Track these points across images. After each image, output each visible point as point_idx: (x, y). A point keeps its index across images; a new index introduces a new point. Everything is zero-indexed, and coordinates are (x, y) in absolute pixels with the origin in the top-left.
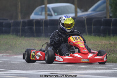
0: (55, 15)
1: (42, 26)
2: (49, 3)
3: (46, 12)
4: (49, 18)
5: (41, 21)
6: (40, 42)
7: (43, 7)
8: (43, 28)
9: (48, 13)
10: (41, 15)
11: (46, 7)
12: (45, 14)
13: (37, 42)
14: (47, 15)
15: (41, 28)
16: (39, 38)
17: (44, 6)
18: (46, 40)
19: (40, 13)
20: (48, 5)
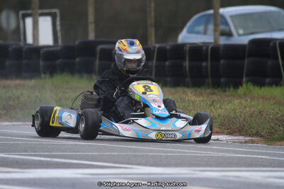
0: (239, 35)
1: (206, 60)
2: (224, 5)
3: (216, 25)
4: (223, 41)
5: (204, 48)
6: (201, 99)
7: (210, 15)
8: (207, 64)
9: (222, 27)
10: (205, 33)
11: (216, 13)
12: (215, 30)
13: (193, 98)
14: (218, 33)
15: (204, 64)
16: (199, 90)
17: (211, 12)
18: (214, 94)
19: (201, 28)
20: (222, 11)
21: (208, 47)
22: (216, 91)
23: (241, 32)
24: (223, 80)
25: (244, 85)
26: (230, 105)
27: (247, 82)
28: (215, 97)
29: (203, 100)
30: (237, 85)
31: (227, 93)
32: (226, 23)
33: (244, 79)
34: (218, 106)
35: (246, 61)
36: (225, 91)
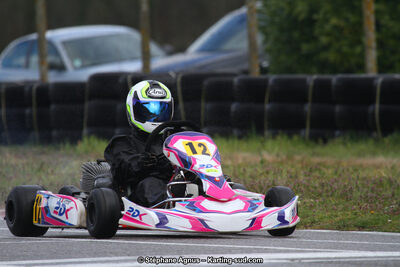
0: (76, 68)
1: (30, 105)
2: (52, 26)
3: (42, 57)
4: (53, 78)
5: (27, 89)
6: (25, 161)
7: (33, 42)
8: (32, 111)
9: (50, 59)
10: (27, 66)
11: (42, 39)
12: (41, 62)
13: (13, 161)
14: (45, 67)
15: (27, 111)
16: (21, 149)
17: (34, 36)
18: (43, 153)
19: (22, 61)
20: (49, 34)
21: (31, 88)
22: (46, 149)
23: (78, 63)
24: (54, 133)
25: (86, 140)
26: (67, 168)
27: (89, 135)
28: (44, 158)
29: (27, 164)
30: (75, 139)
31: (62, 151)
32: (56, 53)
33: (85, 131)
34: (49, 171)
35: (87, 105)
36: (58, 149)
